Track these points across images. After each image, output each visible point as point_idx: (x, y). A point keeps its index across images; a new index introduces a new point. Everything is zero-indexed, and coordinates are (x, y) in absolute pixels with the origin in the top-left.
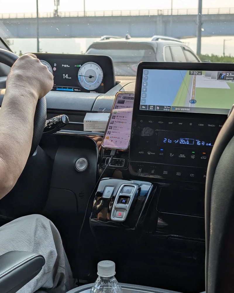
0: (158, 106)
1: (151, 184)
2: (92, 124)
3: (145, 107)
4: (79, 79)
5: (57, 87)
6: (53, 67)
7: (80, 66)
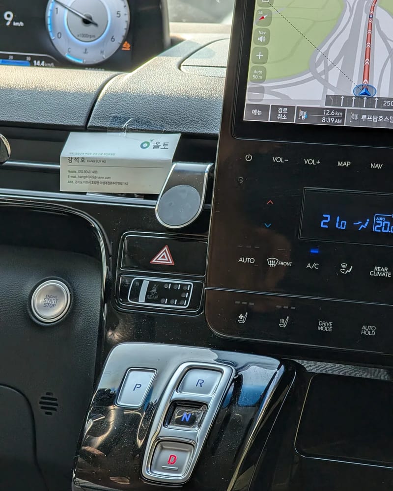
0: (304, 109)
1: (278, 362)
2: (87, 169)
3: (260, 113)
4: (49, 27)
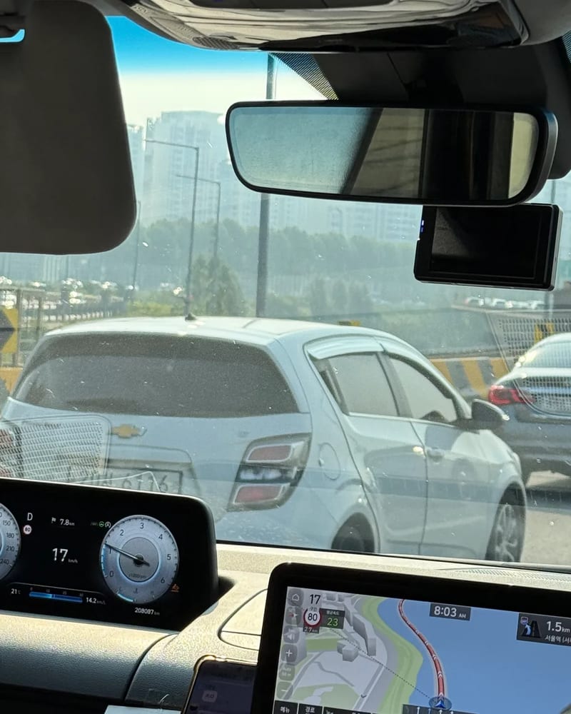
3: (288, 710)
4: (102, 566)
5: (31, 589)
6: (21, 525)
7: (108, 524)
